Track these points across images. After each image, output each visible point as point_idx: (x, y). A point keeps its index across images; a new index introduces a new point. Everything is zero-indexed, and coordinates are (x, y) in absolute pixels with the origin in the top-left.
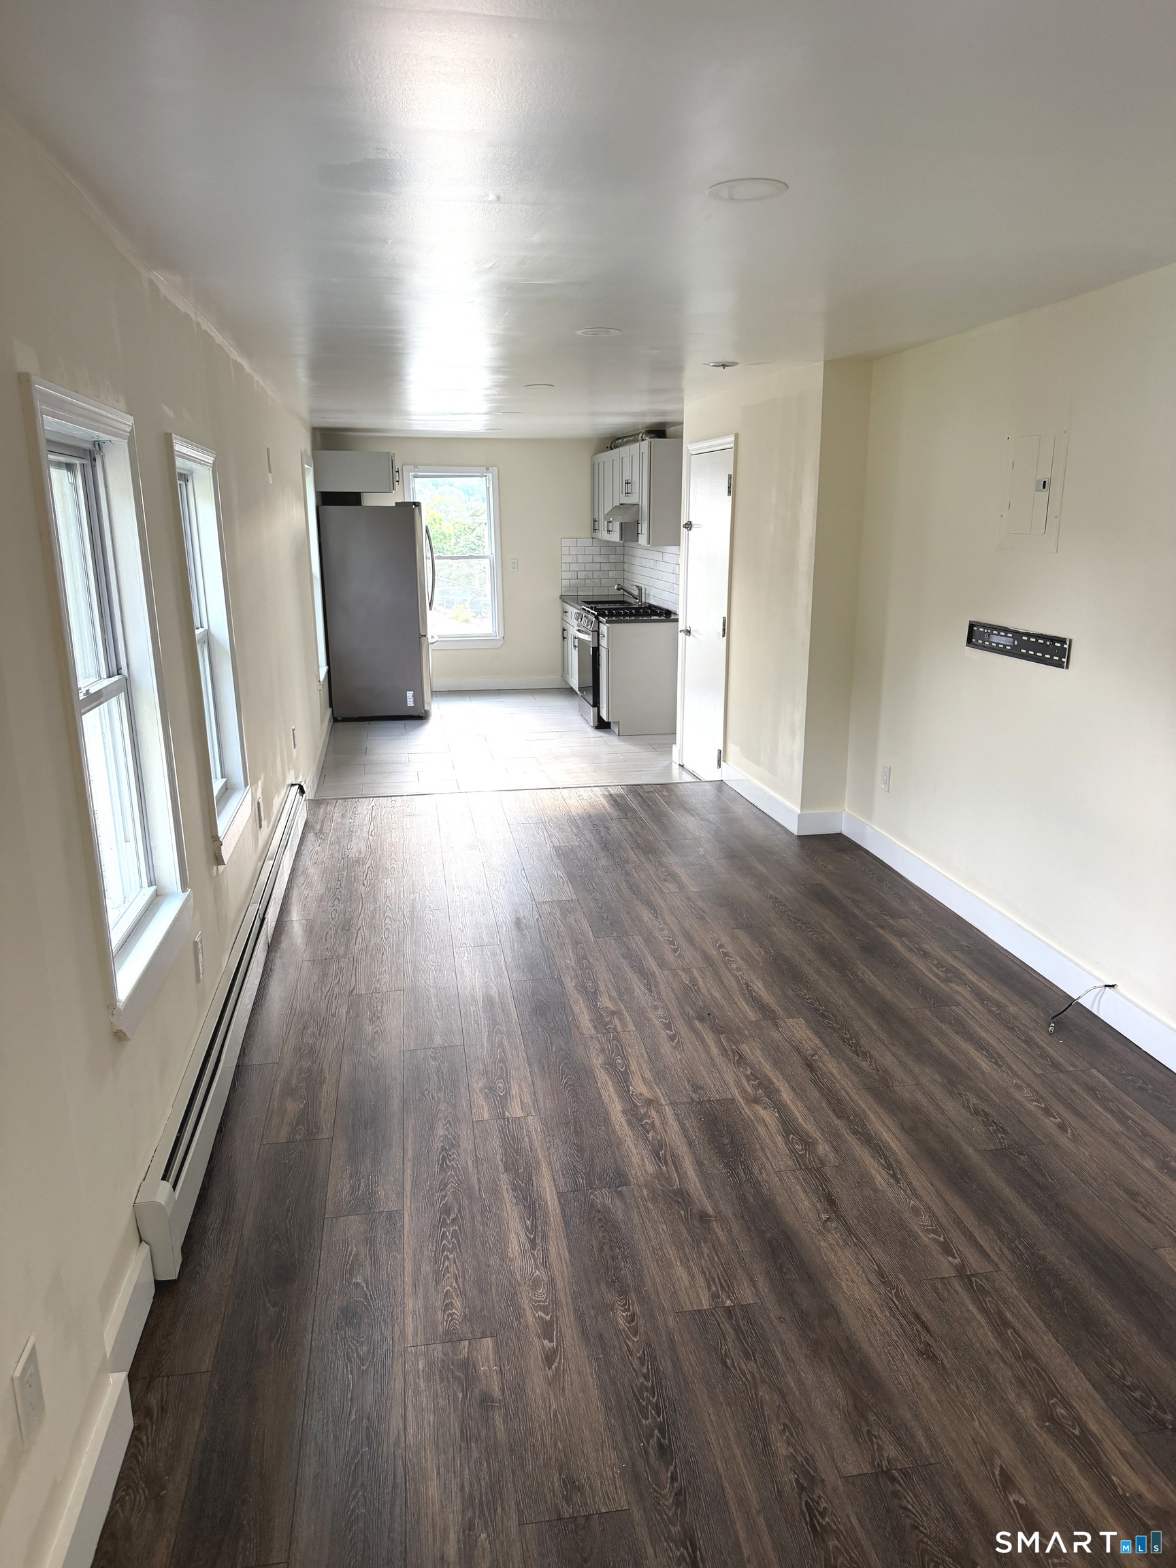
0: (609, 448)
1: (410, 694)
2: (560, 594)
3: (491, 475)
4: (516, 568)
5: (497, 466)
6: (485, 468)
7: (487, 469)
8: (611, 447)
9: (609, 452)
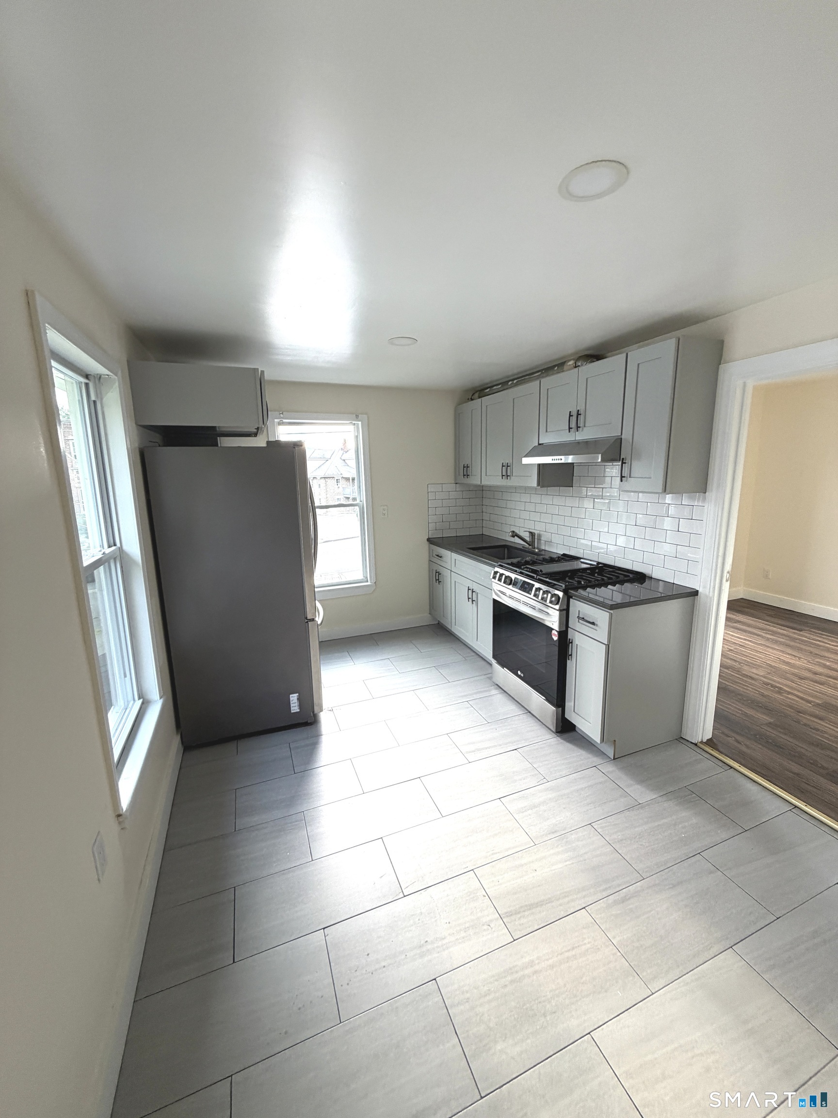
0: (470, 399)
1: (294, 698)
2: (427, 537)
3: (360, 423)
4: (386, 514)
5: (366, 414)
6: (355, 415)
7: (357, 416)
8: (471, 398)
9: (470, 402)
